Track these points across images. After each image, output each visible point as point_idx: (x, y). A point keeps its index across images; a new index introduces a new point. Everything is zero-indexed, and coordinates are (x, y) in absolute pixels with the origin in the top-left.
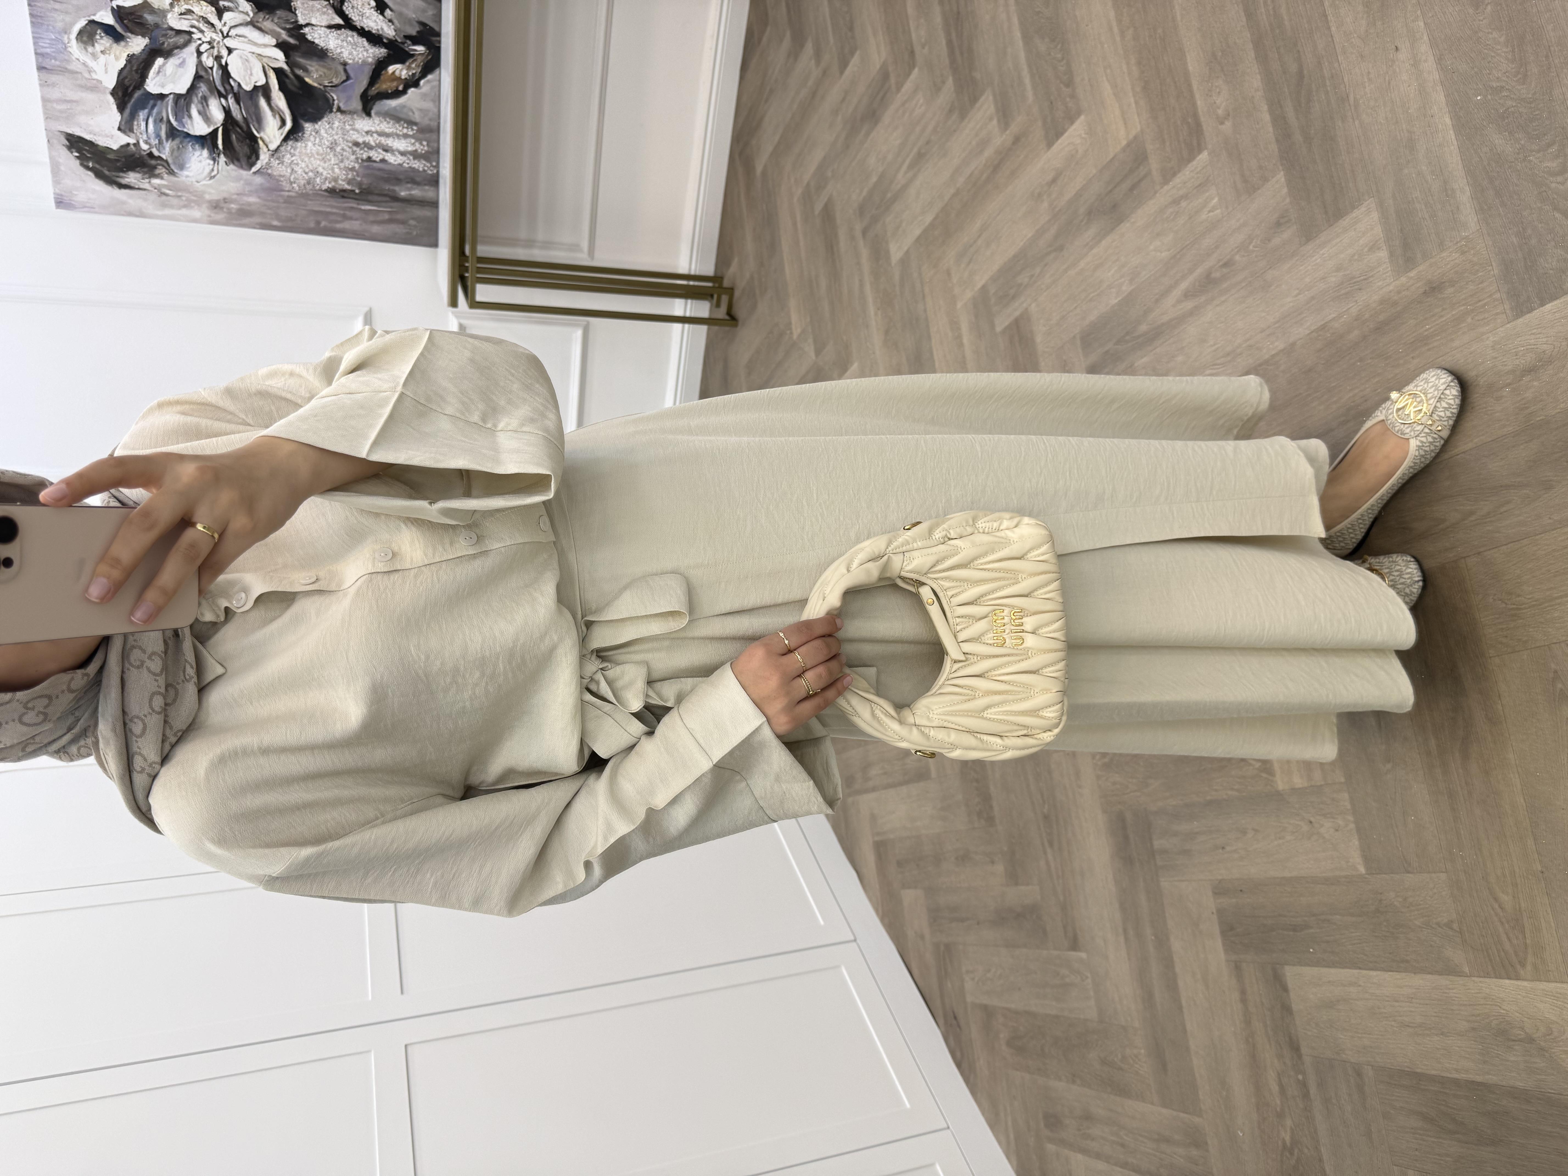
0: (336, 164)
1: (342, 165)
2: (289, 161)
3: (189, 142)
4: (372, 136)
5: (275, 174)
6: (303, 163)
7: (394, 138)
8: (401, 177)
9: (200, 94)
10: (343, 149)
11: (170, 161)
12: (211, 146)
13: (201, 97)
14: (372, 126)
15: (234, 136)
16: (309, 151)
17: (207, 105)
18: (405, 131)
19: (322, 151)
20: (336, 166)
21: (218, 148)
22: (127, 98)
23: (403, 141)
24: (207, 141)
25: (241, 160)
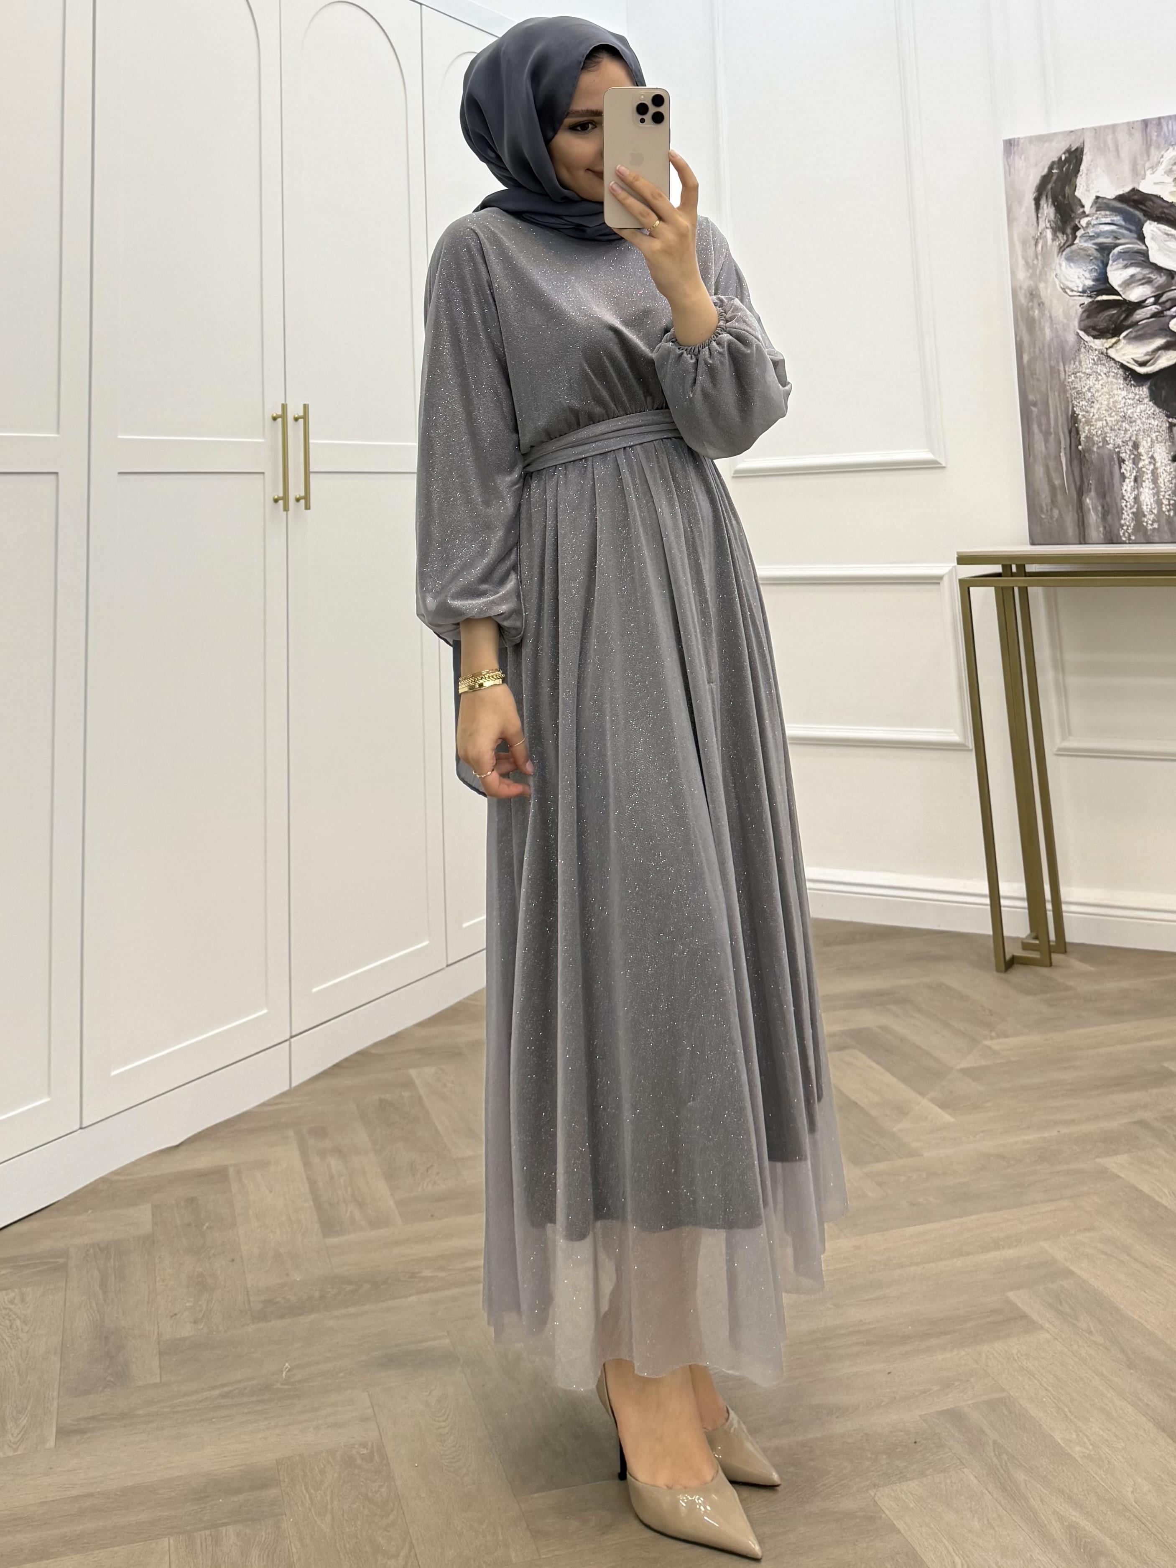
0: (1107, 423)
1: (1107, 429)
2: (1099, 371)
3: (1098, 266)
4: (1150, 463)
5: (1082, 356)
6: (1100, 386)
7: (1153, 489)
8: (1108, 499)
9: (1151, 276)
10: (1126, 430)
11: (1074, 247)
12: (1098, 288)
13: (1150, 278)
14: (1162, 463)
15: (1115, 312)
16: (1115, 392)
17: (1143, 284)
18: (1165, 502)
19: (1118, 407)
20: (1104, 422)
21: (1098, 295)
22: (1132, 203)
23: (1152, 500)
24: (1103, 284)
25: (1089, 320)
